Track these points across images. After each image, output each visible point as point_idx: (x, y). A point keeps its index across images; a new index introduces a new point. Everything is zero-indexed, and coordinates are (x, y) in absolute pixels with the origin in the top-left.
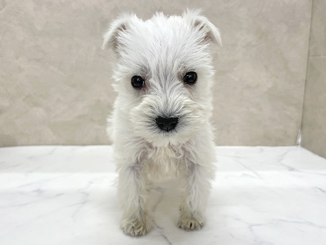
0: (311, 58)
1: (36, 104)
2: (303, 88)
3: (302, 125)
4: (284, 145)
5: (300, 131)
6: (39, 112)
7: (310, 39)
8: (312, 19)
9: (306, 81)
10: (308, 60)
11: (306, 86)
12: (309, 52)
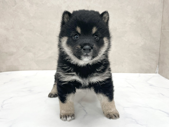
1: (29, 51)
3: (159, 63)
4: (150, 73)
5: (158, 66)
6: (30, 55)
7: (162, 21)
12: (162, 28)
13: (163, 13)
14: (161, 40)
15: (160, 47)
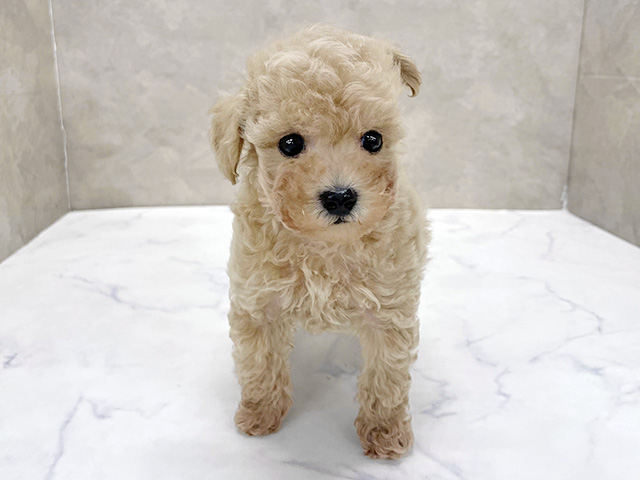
0: (582, 77)
1: (163, 142)
2: (571, 123)
3: (569, 179)
4: (541, 209)
5: (565, 188)
6: (168, 154)
7: (581, 49)
8: (584, 18)
9: (575, 113)
10: (578, 79)
11: (575, 118)
12: (579, 68)
13: (584, 24)
14: (576, 105)
15: (573, 128)
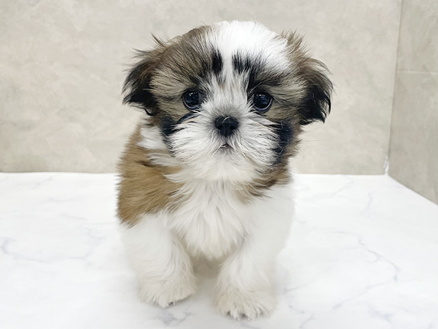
0: (399, 72)
2: (391, 107)
3: (390, 151)
5: (387, 157)
7: (398, 51)
8: (400, 26)
9: (394, 99)
10: (396, 74)
11: (393, 104)
12: (397, 66)
14: (394, 94)
